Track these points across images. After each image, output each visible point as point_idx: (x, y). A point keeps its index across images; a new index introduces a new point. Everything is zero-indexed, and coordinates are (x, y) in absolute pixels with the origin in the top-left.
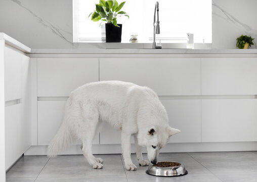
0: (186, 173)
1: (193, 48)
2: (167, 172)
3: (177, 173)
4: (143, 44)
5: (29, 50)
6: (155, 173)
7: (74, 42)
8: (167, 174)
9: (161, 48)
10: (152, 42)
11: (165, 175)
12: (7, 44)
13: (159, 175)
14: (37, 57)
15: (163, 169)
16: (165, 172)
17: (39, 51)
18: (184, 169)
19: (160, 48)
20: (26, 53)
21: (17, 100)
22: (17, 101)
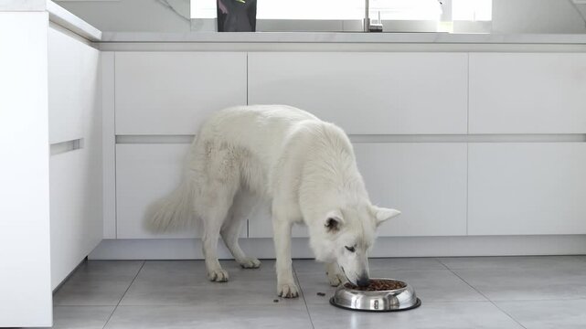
0: (417, 304)
1: (451, 31)
2: (376, 301)
3: (398, 304)
4: (343, 21)
5: (97, 34)
6: (349, 303)
7: (192, 17)
8: (376, 306)
9: (381, 31)
10: (361, 17)
11: (372, 308)
12: (54, 21)
13: (359, 307)
14: (115, 51)
15: (368, 295)
16: (372, 302)
17: (119, 36)
18: (413, 295)
19: (378, 30)
20: (92, 42)
21: (74, 142)
22: (74, 145)
